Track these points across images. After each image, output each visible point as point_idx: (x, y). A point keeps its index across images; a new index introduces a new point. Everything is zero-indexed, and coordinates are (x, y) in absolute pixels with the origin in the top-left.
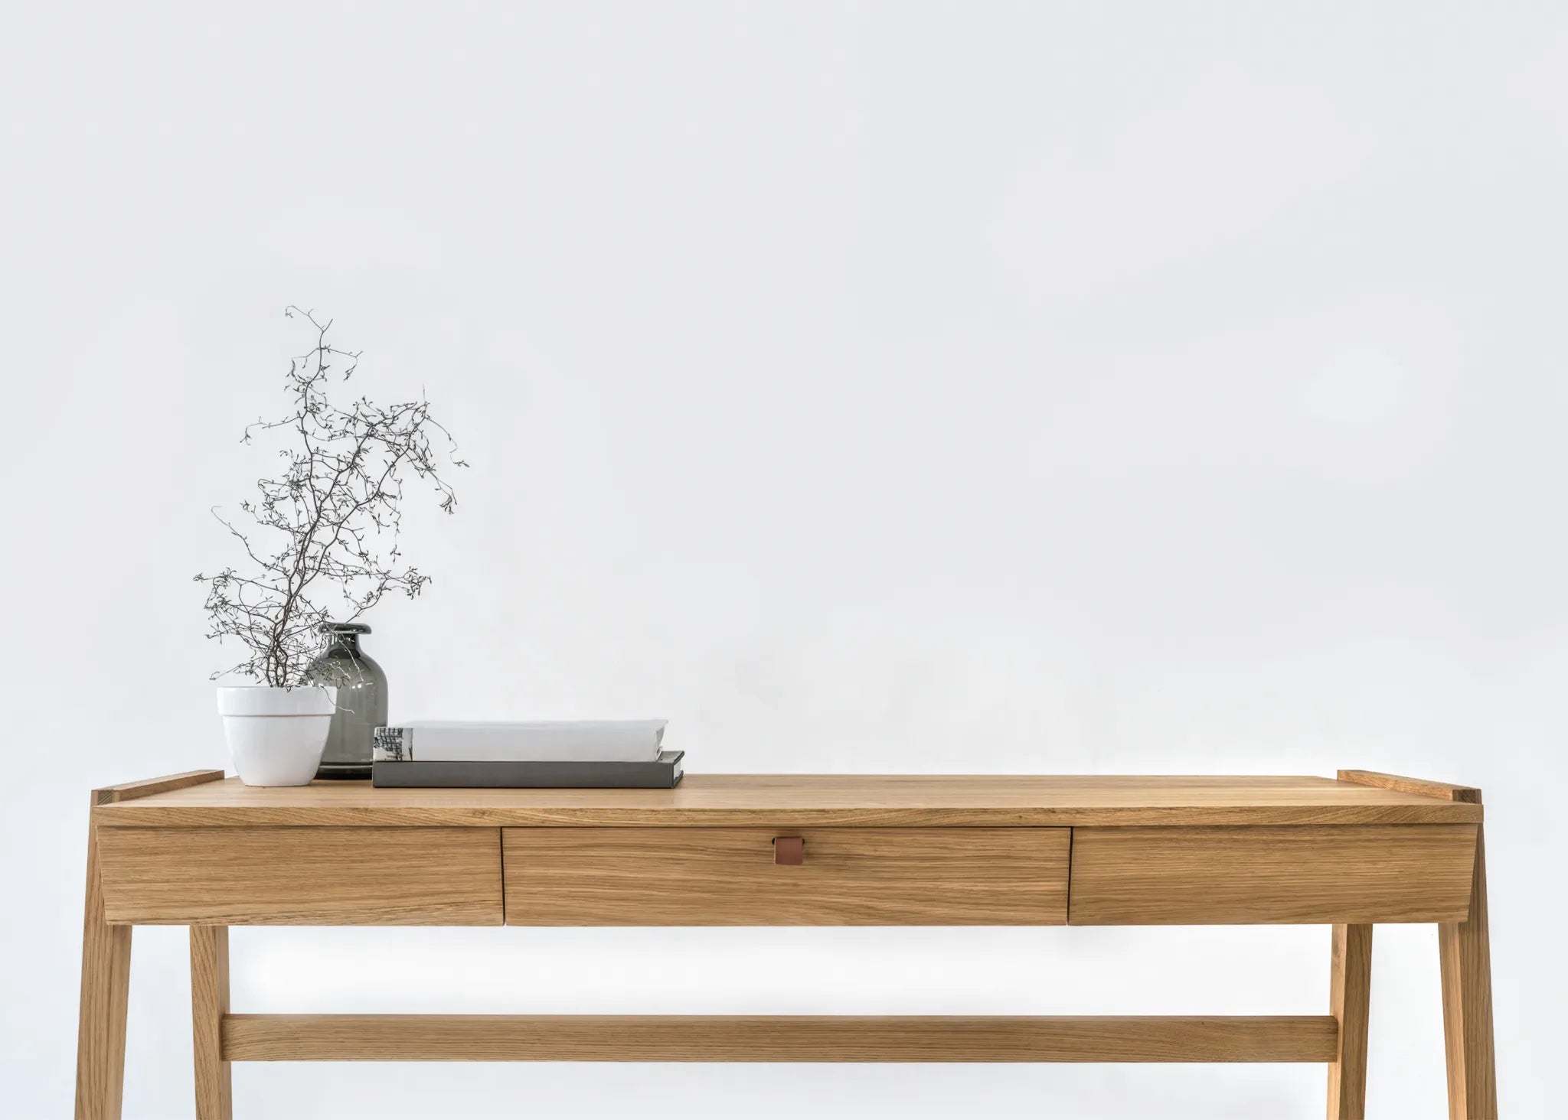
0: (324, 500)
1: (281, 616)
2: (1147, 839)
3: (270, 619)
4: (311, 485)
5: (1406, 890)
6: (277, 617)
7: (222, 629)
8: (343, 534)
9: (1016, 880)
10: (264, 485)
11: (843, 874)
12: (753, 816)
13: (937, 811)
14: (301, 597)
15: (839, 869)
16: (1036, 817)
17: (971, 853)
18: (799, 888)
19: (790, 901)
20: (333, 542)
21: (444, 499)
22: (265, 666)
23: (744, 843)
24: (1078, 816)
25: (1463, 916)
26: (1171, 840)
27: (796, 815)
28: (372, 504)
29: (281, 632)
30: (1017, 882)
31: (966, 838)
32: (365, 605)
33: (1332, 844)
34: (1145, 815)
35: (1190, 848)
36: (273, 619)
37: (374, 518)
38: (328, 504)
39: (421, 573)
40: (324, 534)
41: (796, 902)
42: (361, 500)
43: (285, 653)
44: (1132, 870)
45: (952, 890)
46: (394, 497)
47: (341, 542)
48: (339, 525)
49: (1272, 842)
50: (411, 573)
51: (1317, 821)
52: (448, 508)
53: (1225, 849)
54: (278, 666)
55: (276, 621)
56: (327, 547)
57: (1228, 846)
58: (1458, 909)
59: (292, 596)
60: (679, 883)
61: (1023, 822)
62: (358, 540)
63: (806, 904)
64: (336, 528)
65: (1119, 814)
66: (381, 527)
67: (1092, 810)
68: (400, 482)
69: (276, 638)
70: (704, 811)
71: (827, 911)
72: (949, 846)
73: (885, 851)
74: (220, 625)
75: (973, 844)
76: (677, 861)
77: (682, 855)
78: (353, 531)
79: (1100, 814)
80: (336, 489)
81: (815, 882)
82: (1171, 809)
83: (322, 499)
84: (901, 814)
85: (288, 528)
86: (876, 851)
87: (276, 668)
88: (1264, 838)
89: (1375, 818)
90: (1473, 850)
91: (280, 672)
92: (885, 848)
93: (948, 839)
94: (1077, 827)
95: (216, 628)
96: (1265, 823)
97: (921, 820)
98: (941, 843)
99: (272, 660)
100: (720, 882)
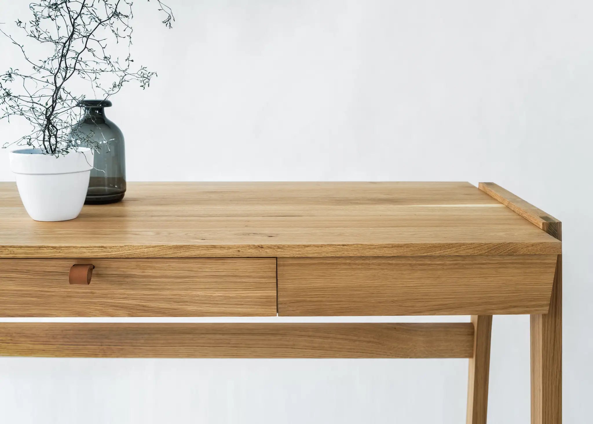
0: (76, 18)
1: (50, 103)
2: (329, 264)
3: (42, 105)
4: (67, 7)
5: (507, 295)
6: (47, 104)
7: (10, 111)
8: (91, 44)
9: (241, 290)
10: (34, 7)
11: (123, 287)
12: (55, 250)
13: (181, 247)
14: (64, 89)
15: (120, 283)
16: (249, 251)
17: (207, 274)
18: (95, 295)
19: (91, 302)
20: (83, 51)
21: (166, 18)
22: (41, 138)
23: (54, 268)
24: (279, 250)
25: (546, 310)
26: (345, 264)
27: (84, 250)
28: (111, 21)
29: (51, 114)
30: (242, 291)
31: (205, 265)
32: (111, 92)
33: (456, 266)
34: (324, 249)
35: (359, 269)
36: (45, 105)
37: (113, 31)
38: (79, 21)
39: (149, 70)
40: (77, 45)
41: (95, 303)
42: (104, 18)
43: (56, 128)
44: (320, 283)
45: (198, 296)
46: (127, 17)
47: (89, 50)
48: (88, 37)
49: (415, 265)
50: (142, 71)
51: (445, 253)
52: (169, 24)
53: (382, 269)
54: (50, 137)
55: (47, 107)
56: (79, 54)
57: (385, 267)
58: (542, 306)
59: (58, 89)
60: (15, 292)
61: (241, 254)
62: (103, 48)
63: (102, 304)
64: (85, 39)
65: (307, 249)
66: (119, 38)
67: (289, 246)
68: (131, 5)
69: (48, 119)
70: (21, 247)
71: (116, 308)
72: (194, 269)
73: (149, 272)
74: (9, 108)
75: (210, 268)
76: (11, 279)
77: (13, 275)
78: (98, 41)
79: (295, 249)
80: (85, 10)
81: (106, 292)
82: (343, 245)
83: (74, 17)
84: (157, 249)
85: (51, 39)
86: (143, 272)
87: (50, 139)
88: (410, 262)
89: (487, 251)
90: (553, 270)
91: (53, 140)
92: (151, 271)
93: (193, 265)
94: (279, 257)
95: (6, 110)
96: (409, 254)
97: (170, 253)
98: (189, 268)
99: (47, 133)
100: (42, 291)
